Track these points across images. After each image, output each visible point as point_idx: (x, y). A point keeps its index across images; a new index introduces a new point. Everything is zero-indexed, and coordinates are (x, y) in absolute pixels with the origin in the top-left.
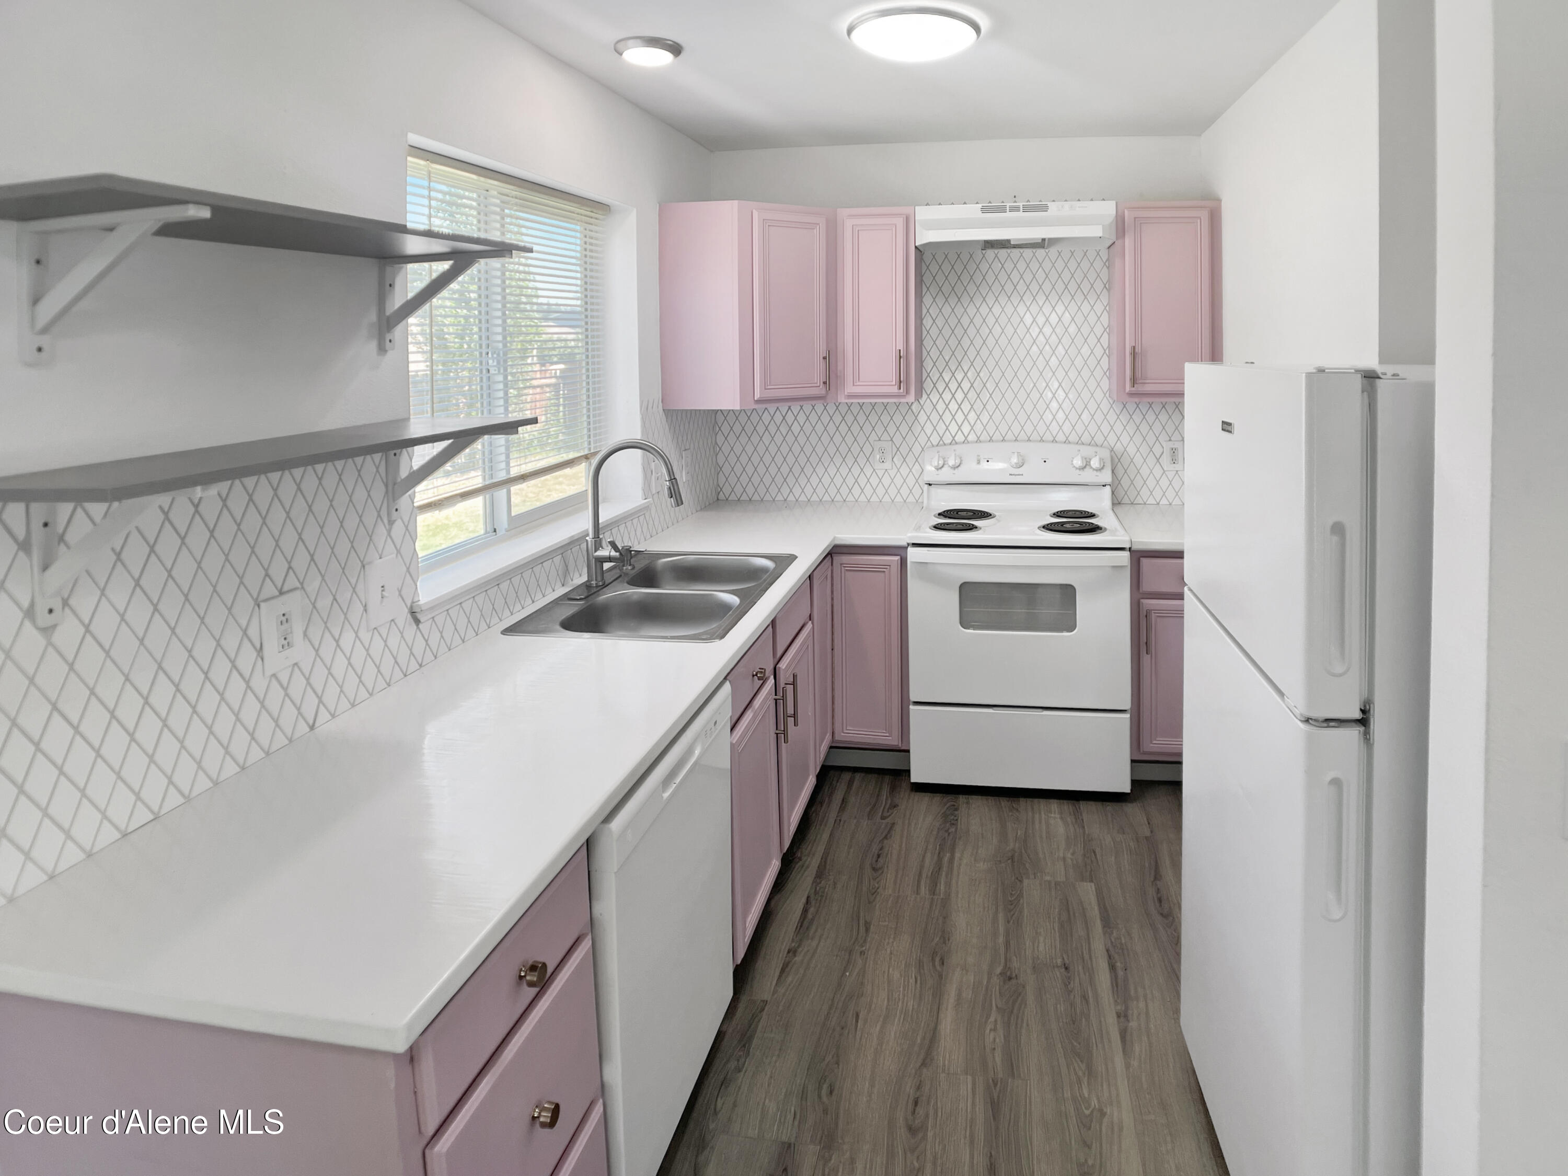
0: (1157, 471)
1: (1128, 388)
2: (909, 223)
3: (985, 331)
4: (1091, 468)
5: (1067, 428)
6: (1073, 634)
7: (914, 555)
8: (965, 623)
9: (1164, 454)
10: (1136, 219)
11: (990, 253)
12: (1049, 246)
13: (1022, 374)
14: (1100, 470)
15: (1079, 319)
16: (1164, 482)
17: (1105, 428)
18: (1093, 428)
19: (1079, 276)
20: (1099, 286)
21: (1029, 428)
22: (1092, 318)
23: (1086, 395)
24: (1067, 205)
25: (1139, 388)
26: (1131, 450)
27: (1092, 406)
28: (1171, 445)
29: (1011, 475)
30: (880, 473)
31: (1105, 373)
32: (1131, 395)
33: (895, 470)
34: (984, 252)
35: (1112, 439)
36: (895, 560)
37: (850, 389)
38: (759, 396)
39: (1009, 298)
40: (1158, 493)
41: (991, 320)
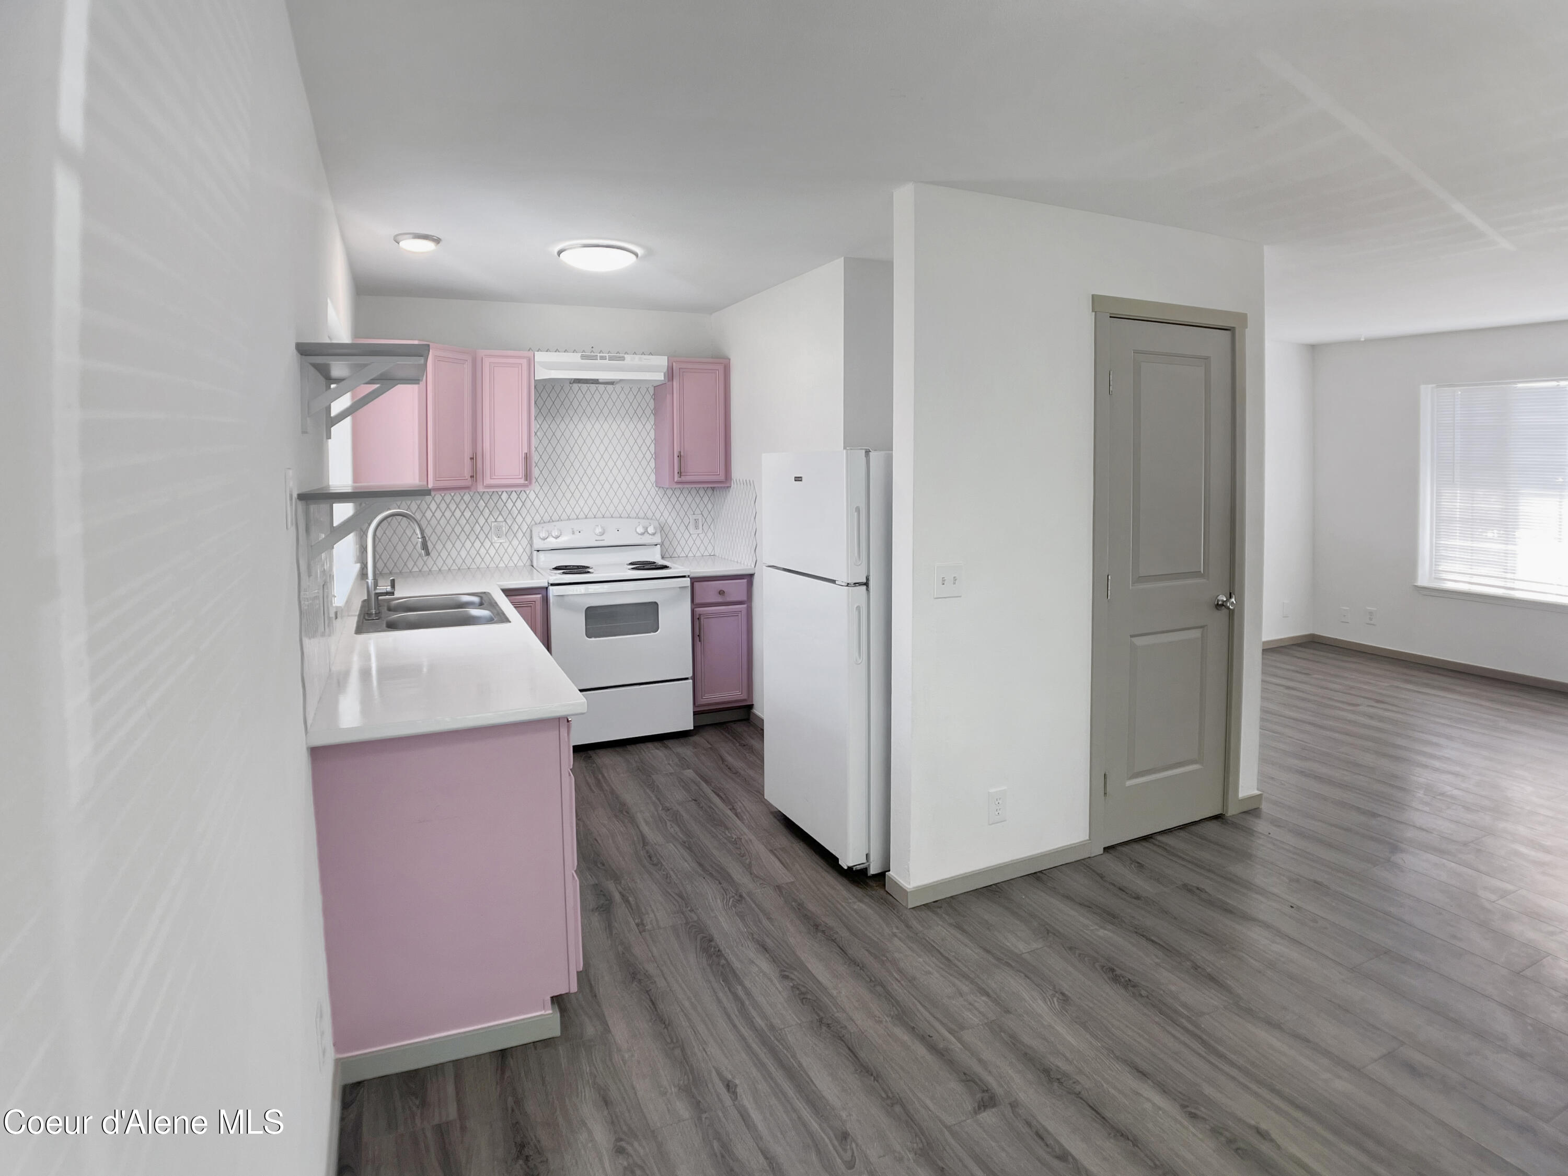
0: (686, 535)
1: (676, 479)
2: (531, 362)
3: (572, 441)
4: (648, 533)
5: (629, 508)
6: (656, 634)
7: (553, 591)
8: (589, 635)
9: (691, 523)
10: (681, 370)
11: (576, 386)
12: (616, 384)
13: (598, 471)
14: (654, 534)
15: (636, 434)
16: (690, 542)
17: (653, 507)
18: (645, 507)
19: (635, 405)
20: (648, 411)
21: (603, 509)
22: (644, 434)
23: (641, 485)
24: (637, 357)
25: (683, 479)
26: (670, 521)
27: (645, 493)
28: (695, 517)
29: (596, 540)
30: (497, 545)
31: (653, 471)
32: (678, 483)
33: (508, 543)
34: (571, 385)
35: (658, 515)
36: (538, 597)
37: (488, 481)
38: (432, 485)
39: (589, 418)
40: (687, 549)
41: (576, 434)
